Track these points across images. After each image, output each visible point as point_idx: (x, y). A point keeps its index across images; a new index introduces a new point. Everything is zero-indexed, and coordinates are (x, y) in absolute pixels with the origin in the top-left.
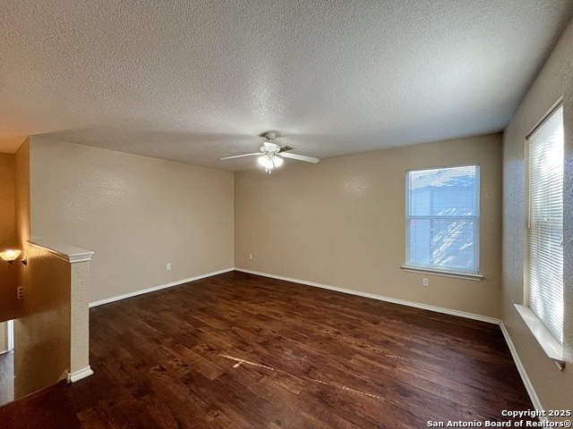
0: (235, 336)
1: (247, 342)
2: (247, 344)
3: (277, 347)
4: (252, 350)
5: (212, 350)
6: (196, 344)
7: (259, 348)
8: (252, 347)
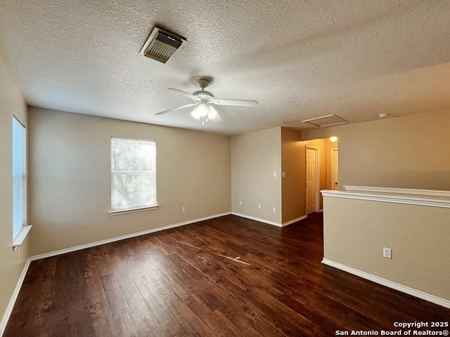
0: (242, 278)
1: (231, 271)
2: (231, 269)
3: (211, 265)
4: (229, 265)
5: (257, 269)
6: (272, 274)
7: (223, 266)
8: (228, 267)
